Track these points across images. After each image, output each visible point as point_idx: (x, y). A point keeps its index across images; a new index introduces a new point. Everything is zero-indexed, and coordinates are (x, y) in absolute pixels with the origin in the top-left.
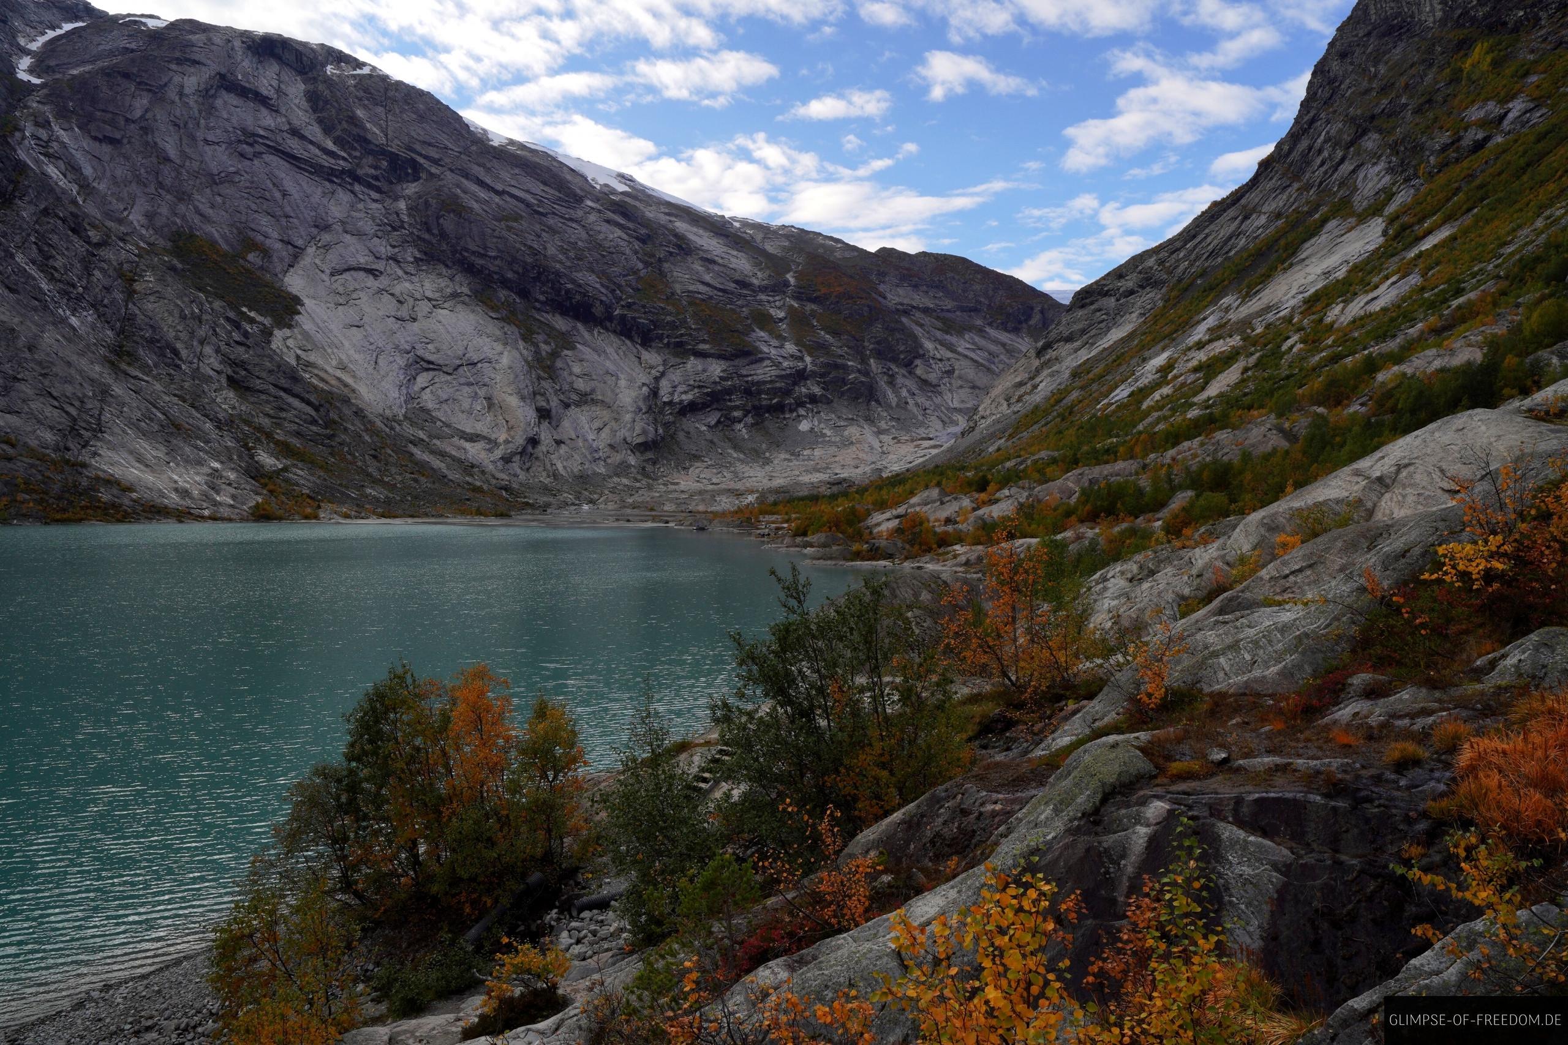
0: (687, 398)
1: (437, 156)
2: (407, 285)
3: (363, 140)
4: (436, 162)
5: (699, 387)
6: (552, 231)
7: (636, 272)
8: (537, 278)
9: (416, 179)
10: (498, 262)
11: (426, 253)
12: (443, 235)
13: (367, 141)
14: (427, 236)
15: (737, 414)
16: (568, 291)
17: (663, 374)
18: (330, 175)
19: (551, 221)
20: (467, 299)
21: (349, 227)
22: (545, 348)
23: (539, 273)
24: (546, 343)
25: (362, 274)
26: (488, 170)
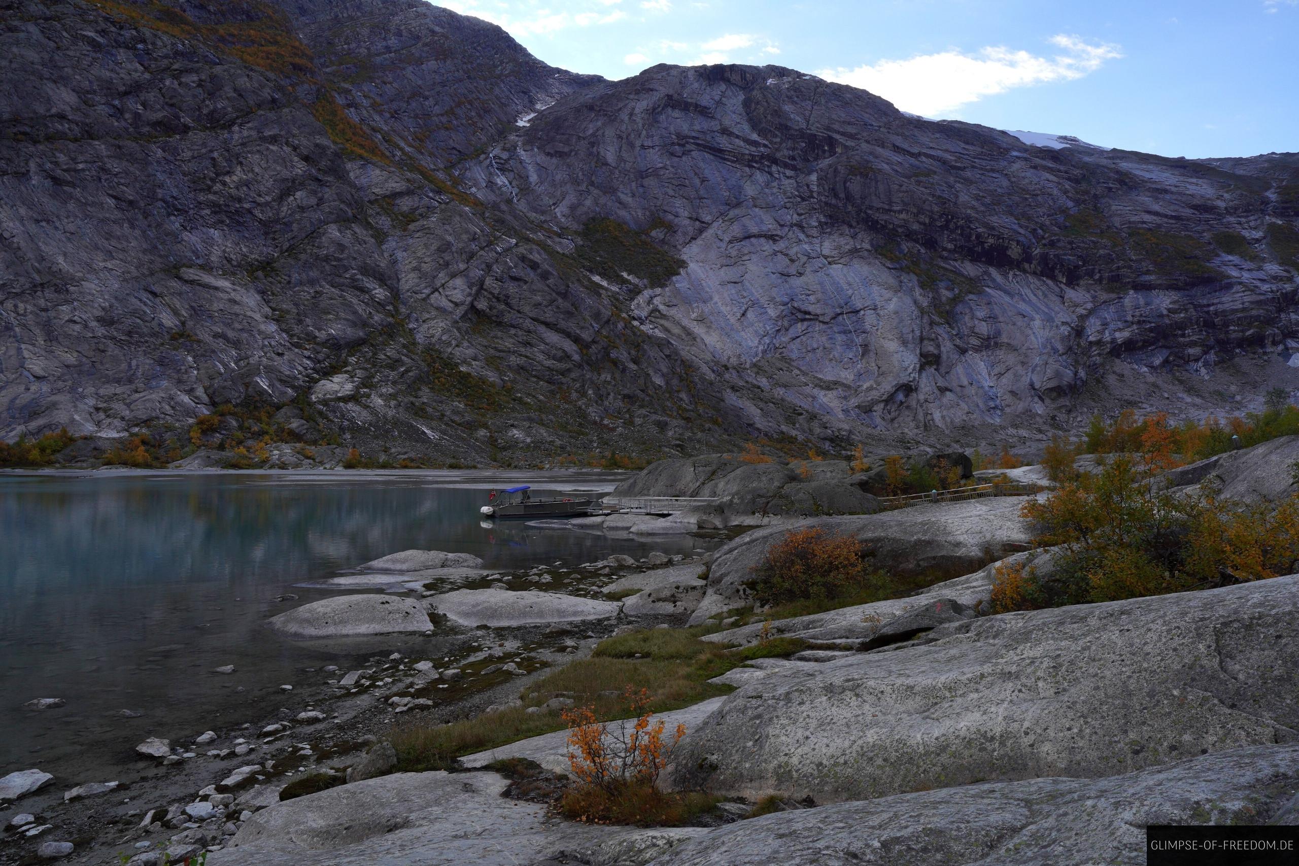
0: (1122, 336)
1: (854, 131)
2: (806, 247)
3: (784, 128)
4: (852, 136)
5: (1139, 322)
6: (968, 182)
7: (1064, 211)
8: (946, 227)
9: (832, 152)
10: (903, 216)
11: (831, 217)
12: (849, 198)
13: (787, 128)
14: (834, 201)
15: (1193, 351)
16: (978, 236)
17: (1091, 312)
18: (751, 162)
19: (968, 174)
20: (866, 254)
21: (758, 202)
22: (946, 294)
23: (948, 221)
24: (947, 289)
25: (762, 240)
26: (905, 137)
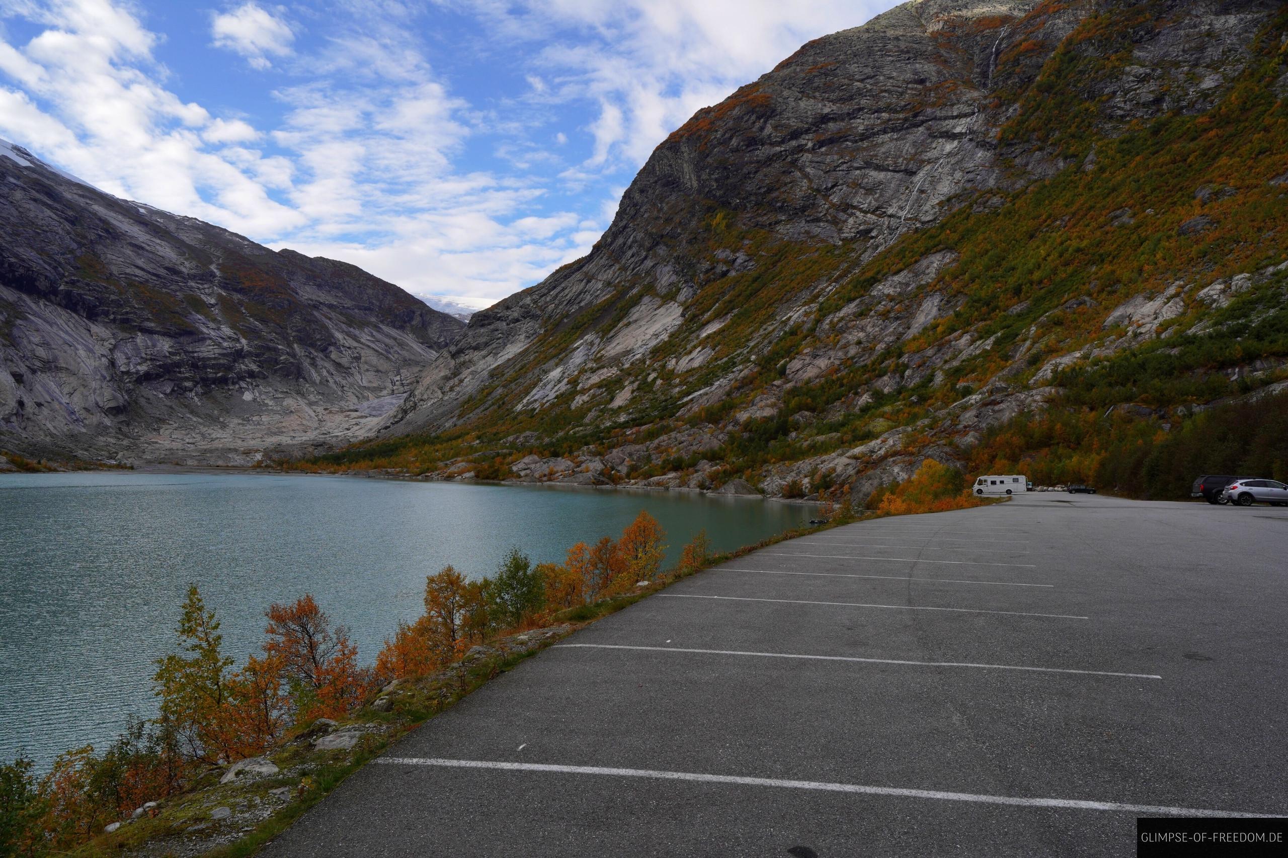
0: (143, 368)
7: (71, 251)
15: (188, 384)
16: (12, 265)
